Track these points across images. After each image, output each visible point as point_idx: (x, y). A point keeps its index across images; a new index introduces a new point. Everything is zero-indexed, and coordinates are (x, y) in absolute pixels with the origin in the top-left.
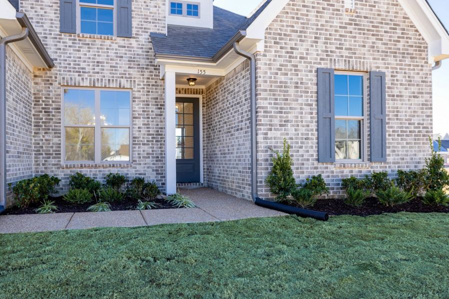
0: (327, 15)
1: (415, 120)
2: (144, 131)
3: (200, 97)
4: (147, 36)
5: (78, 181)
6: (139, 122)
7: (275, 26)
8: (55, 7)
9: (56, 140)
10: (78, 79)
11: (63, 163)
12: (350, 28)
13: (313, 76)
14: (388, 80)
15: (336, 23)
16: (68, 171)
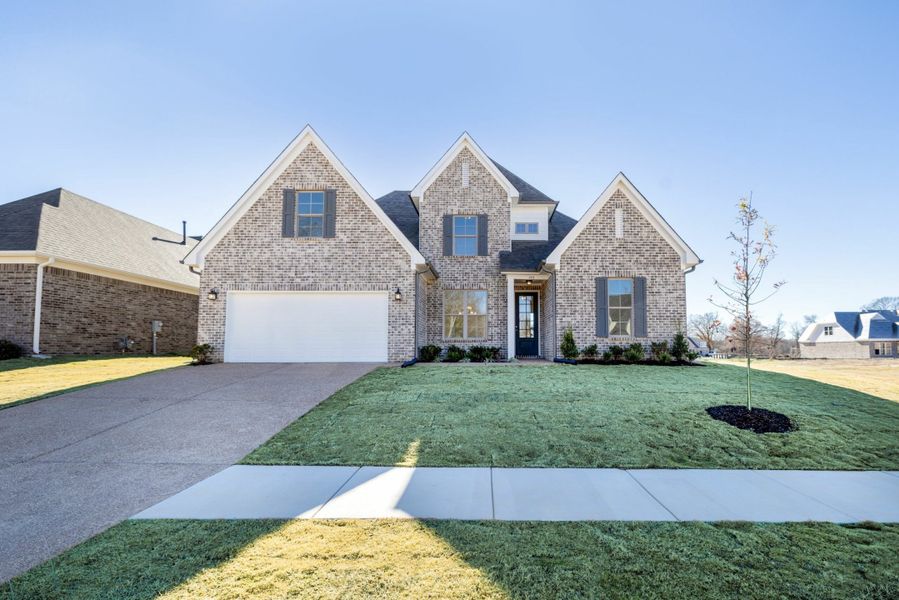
0: (602, 244)
1: (671, 309)
2: (495, 318)
3: (539, 291)
4: (497, 253)
5: (453, 349)
6: (492, 312)
7: (567, 253)
8: (440, 240)
9: (439, 324)
10: (454, 284)
11: (444, 339)
12: (619, 250)
13: (593, 283)
14: (649, 283)
15: (609, 248)
16: (447, 345)
